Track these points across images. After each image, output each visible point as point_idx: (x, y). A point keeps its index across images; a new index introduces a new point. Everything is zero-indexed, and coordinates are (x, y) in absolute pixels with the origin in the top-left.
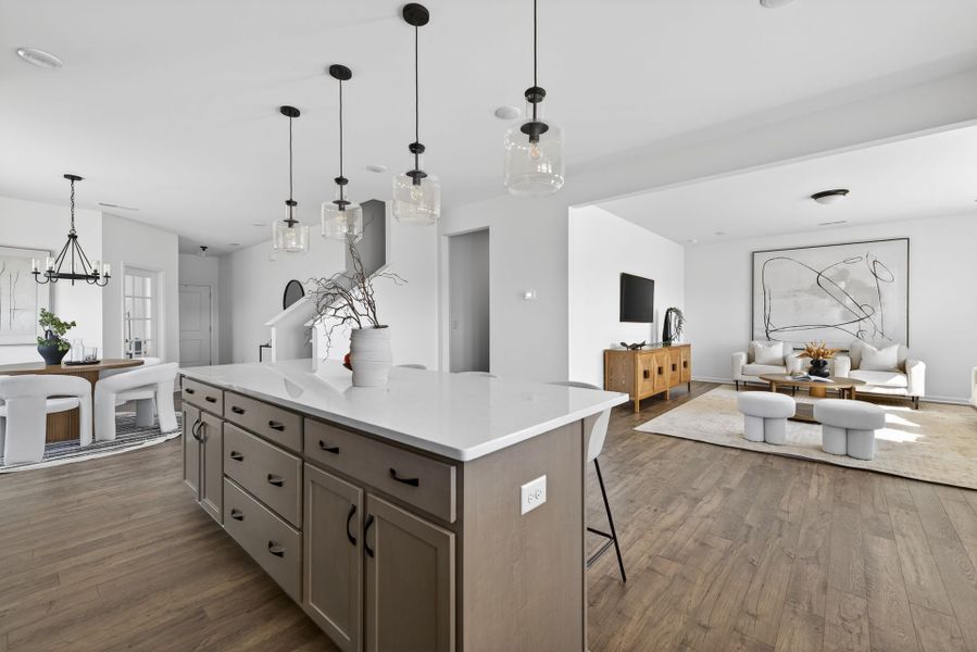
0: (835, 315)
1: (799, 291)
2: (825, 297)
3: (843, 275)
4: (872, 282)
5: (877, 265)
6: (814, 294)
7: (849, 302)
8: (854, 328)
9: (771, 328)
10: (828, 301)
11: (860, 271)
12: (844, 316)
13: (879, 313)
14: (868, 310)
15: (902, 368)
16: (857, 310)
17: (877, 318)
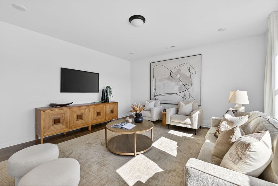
0: (176, 89)
1: (165, 79)
2: (173, 81)
3: (179, 71)
4: (188, 74)
5: (190, 67)
6: (170, 80)
7: (181, 83)
8: (182, 94)
9: (156, 95)
10: (174, 83)
11: (184, 70)
12: (179, 90)
13: (191, 88)
14: (187, 86)
15: (190, 115)
16: (184, 87)
17: (190, 90)
